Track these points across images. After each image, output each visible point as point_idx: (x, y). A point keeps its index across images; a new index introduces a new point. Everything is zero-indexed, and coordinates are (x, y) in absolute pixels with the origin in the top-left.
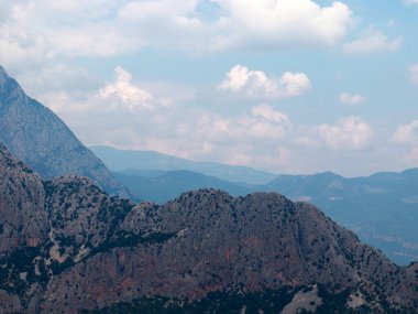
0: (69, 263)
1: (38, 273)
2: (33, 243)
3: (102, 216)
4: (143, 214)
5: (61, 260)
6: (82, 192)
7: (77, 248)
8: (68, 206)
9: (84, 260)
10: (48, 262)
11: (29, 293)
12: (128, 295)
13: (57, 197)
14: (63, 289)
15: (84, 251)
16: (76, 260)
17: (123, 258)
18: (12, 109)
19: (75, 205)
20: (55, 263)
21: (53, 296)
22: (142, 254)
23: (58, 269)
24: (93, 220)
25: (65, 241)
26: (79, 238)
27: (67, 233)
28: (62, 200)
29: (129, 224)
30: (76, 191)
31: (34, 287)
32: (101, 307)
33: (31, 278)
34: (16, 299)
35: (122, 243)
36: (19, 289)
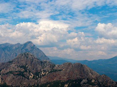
0: (45, 74)
1: (40, 76)
2: (39, 71)
3: (50, 67)
4: (57, 67)
5: (44, 74)
8: (45, 65)
9: (47, 74)
10: (41, 74)
12: (55, 80)
13: (43, 64)
14: (44, 79)
15: (47, 73)
16: (46, 74)
17: (54, 74)
20: (43, 75)
21: (42, 80)
24: (49, 68)
25: (44, 71)
26: (47, 70)
27: (45, 70)
29: (55, 68)
30: (46, 63)
31: (39, 78)
32: (50, 82)
33: (39, 77)
34: (36, 81)
35: (53, 71)
36: (37, 79)
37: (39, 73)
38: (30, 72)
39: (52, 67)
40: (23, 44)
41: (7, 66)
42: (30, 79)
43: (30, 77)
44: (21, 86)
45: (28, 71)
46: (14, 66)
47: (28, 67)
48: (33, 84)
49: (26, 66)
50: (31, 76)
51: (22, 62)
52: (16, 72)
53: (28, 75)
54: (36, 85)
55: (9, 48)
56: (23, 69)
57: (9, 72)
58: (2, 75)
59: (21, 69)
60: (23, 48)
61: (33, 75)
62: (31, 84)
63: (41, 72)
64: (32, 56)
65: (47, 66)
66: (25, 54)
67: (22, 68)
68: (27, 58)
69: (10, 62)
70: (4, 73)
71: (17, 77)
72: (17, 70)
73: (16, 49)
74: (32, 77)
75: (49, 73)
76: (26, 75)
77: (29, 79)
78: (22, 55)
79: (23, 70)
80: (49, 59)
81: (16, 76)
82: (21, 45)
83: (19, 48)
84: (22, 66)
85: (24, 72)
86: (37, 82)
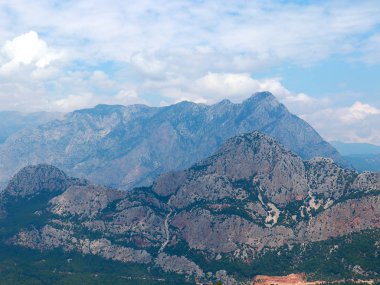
0: (321, 209)
1: (303, 215)
2: (299, 198)
3: (339, 181)
4: (365, 179)
5: (316, 208)
6: (327, 168)
7: (325, 200)
8: (319, 175)
9: (330, 207)
10: (308, 209)
11: (298, 227)
12: (358, 228)
13: (312, 171)
14: (318, 225)
15: (330, 202)
16: (326, 207)
17: (354, 205)
18: (282, 121)
19: (323, 175)
20: (312, 210)
21: (312, 229)
22: (365, 203)
23: (314, 213)
24: (334, 183)
25: (318, 197)
26: (326, 194)
27: (319, 191)
28: (315, 172)
29: (355, 185)
30: (323, 166)
31: (301, 223)
32: (342, 235)
33: (299, 218)
34: (291, 232)
35: (352, 196)
36: (292, 225)
37: (301, 203)
38: (266, 200)
39: (345, 182)
40: (241, 102)
41: (187, 181)
42: (269, 226)
43: (269, 218)
44: (239, 250)
45: (260, 198)
46: (211, 181)
47: (258, 184)
48: (280, 244)
49: (251, 181)
50: (273, 215)
51: (238, 167)
52: (220, 201)
53: (261, 211)
54: (291, 247)
55: (195, 118)
56: (244, 192)
57: (197, 202)
58: (173, 213)
59: (237, 191)
60: (242, 117)
61: (278, 212)
62: (272, 244)
63: (308, 201)
64: (271, 143)
65: (329, 180)
66: (247, 139)
67: (238, 187)
68: (256, 151)
69: (199, 169)
70: (180, 207)
71: (223, 220)
72: (222, 196)
73: (218, 120)
74: (275, 219)
75: (336, 202)
76: (255, 213)
77: (264, 227)
78: (239, 142)
79: (242, 195)
80: (335, 152)
81: (220, 217)
82: (235, 107)
83: (226, 116)
84: (240, 181)
85: (245, 202)
86: (292, 236)
